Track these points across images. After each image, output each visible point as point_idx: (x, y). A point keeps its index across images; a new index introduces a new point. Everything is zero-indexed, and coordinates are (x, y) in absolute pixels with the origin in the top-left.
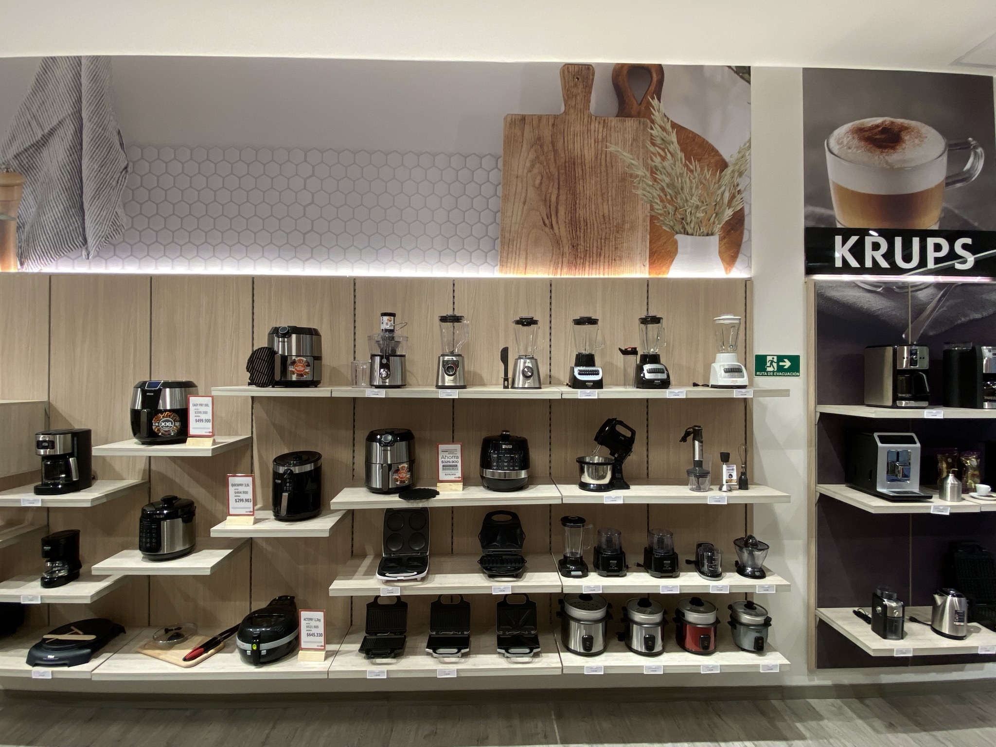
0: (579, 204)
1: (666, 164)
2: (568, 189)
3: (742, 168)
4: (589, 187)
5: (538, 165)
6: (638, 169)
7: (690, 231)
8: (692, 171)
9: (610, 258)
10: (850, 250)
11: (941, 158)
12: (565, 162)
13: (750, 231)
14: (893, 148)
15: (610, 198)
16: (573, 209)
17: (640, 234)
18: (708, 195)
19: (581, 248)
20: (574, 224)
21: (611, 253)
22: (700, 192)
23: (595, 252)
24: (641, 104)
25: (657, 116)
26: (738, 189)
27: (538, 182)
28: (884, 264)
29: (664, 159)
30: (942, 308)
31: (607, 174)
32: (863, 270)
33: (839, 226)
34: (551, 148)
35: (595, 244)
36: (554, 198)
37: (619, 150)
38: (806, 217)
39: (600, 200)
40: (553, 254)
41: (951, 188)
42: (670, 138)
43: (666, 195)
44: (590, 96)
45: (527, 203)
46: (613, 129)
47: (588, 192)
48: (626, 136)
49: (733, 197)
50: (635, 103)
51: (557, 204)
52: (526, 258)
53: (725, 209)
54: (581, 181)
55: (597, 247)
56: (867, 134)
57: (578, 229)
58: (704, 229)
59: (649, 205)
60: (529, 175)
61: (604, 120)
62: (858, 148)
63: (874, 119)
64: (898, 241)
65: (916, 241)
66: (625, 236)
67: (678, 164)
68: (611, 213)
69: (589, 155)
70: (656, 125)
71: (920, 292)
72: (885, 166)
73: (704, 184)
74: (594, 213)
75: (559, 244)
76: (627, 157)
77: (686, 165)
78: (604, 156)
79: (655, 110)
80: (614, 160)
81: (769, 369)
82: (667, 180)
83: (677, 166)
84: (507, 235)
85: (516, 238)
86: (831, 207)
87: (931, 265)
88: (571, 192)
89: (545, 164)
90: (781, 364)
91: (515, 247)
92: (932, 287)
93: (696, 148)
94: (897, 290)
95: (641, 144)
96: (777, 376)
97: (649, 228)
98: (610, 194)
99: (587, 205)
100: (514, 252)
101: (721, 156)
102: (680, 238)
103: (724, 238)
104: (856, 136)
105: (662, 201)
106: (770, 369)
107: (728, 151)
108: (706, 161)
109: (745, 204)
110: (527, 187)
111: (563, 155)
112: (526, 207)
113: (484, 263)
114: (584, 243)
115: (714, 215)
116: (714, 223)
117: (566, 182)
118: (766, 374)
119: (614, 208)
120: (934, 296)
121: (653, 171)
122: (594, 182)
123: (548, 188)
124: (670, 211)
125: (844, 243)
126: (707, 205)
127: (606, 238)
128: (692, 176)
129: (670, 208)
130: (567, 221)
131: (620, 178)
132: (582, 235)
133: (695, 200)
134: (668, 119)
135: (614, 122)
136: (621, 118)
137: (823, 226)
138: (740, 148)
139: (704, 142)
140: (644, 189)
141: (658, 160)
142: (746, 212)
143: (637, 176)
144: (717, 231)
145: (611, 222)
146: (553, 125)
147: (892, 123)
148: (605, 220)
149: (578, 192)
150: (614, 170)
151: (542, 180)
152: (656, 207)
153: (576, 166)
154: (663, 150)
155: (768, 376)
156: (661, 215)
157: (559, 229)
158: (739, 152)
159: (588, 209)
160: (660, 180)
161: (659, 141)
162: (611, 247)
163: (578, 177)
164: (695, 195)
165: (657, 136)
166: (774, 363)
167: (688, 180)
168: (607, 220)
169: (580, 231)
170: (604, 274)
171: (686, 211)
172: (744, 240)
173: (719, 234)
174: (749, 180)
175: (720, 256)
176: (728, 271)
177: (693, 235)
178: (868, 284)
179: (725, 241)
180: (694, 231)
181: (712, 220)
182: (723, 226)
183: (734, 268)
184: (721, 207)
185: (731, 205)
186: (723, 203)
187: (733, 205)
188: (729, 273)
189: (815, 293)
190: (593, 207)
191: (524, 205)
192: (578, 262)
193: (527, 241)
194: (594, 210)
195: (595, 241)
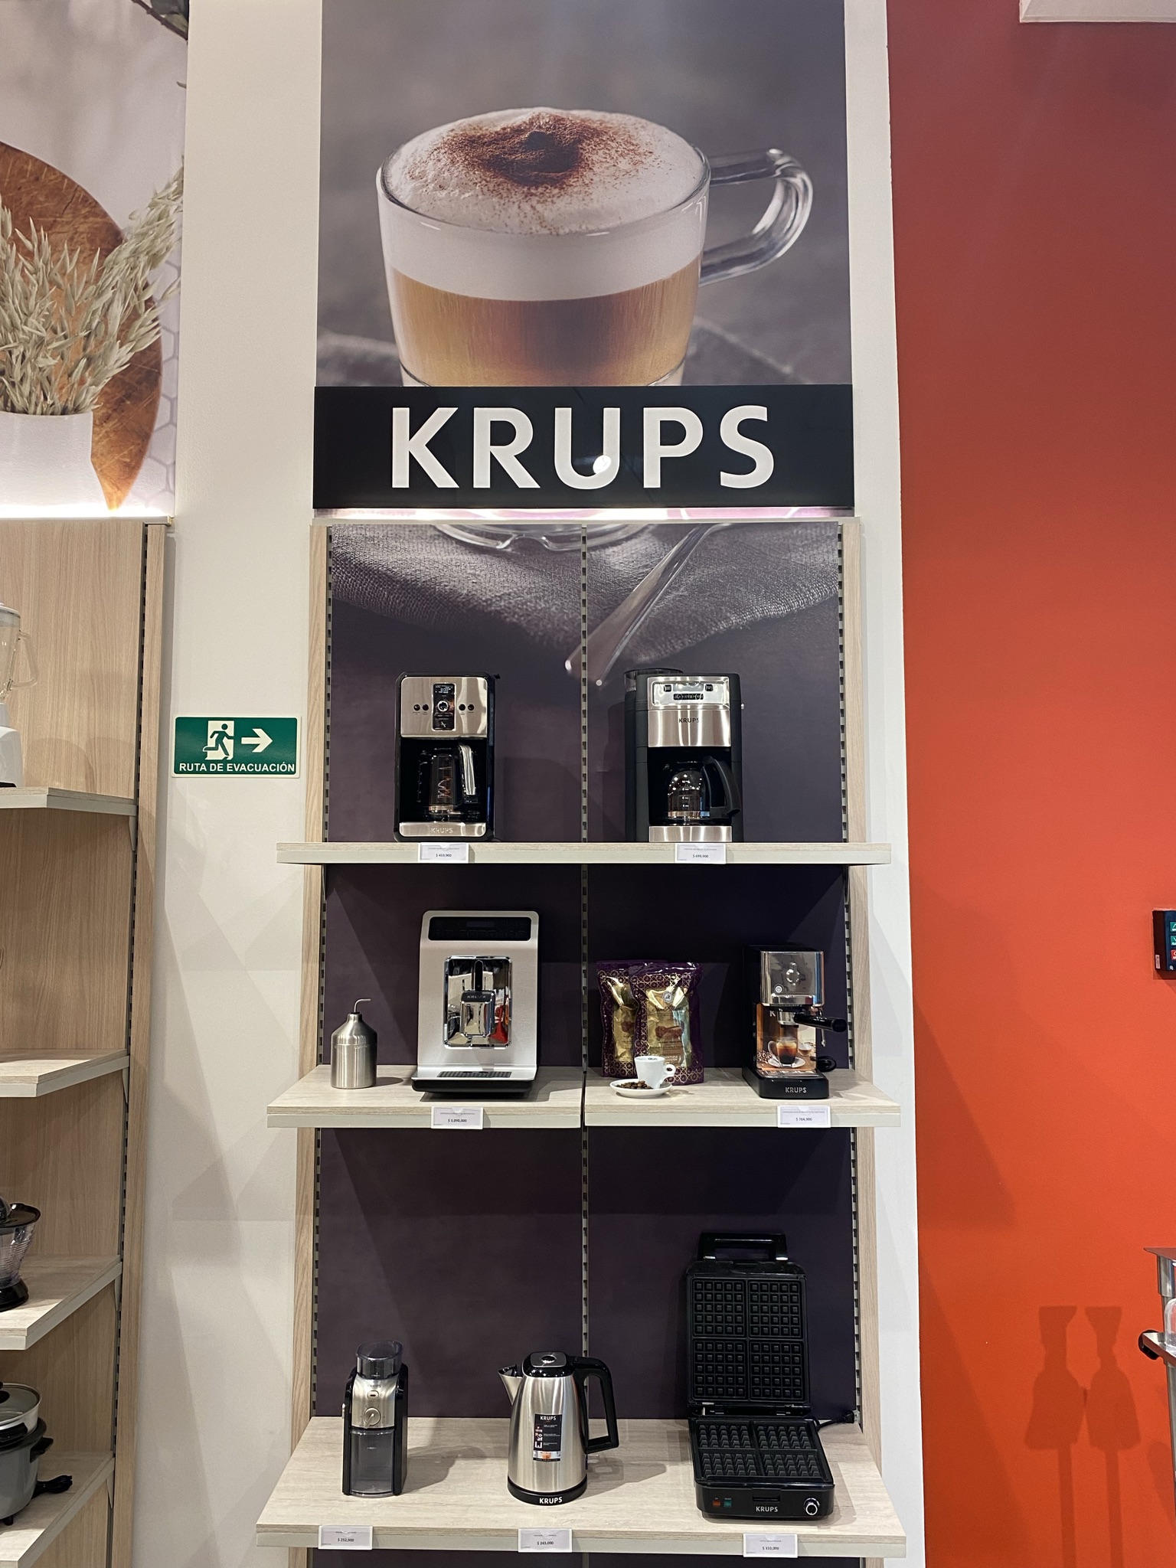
3: (159, 245)
7: (19, 403)
8: (29, 255)
10: (435, 446)
11: (690, 204)
13: (173, 402)
14: (559, 183)
18: (68, 311)
22: (48, 304)
26: (147, 298)
28: (524, 479)
30: (677, 589)
32: (465, 496)
33: (408, 382)
38: (322, 364)
41: (715, 279)
49: (133, 316)
53: (111, 347)
56: (488, 152)
58: (55, 398)
62: (463, 186)
63: (509, 112)
64: (563, 418)
65: (612, 418)
71: (615, 549)
72: (536, 227)
73: (59, 287)
77: (16, 240)
81: (211, 756)
86: (392, 340)
87: (652, 479)
90: (245, 741)
92: (644, 536)
93: (41, 198)
94: (551, 546)
96: (234, 772)
101: (105, 215)
103: (107, 418)
104: (459, 157)
107: (121, 205)
108: (66, 228)
109: (163, 332)
115: (84, 362)
116: (82, 382)
118: (204, 767)
120: (652, 559)
125: (415, 426)
126: (65, 337)
128: (29, 266)
137: (364, 384)
138: (155, 194)
139: (62, 182)
142: (166, 353)
144: (88, 401)
147: (558, 120)
155: (209, 772)
158: (152, 206)
164: (35, 315)
166: (225, 740)
167: (18, 277)
171: (10, 353)
172: (157, 426)
173: (93, 410)
174: (176, 272)
175: (94, 464)
176: (114, 503)
177: (27, 413)
178: (471, 531)
179: (108, 426)
180: (30, 402)
181: (76, 375)
182: (107, 389)
183: (130, 495)
184: (102, 342)
185: (126, 337)
186: (106, 332)
187: (131, 338)
188: (118, 506)
189: (330, 554)
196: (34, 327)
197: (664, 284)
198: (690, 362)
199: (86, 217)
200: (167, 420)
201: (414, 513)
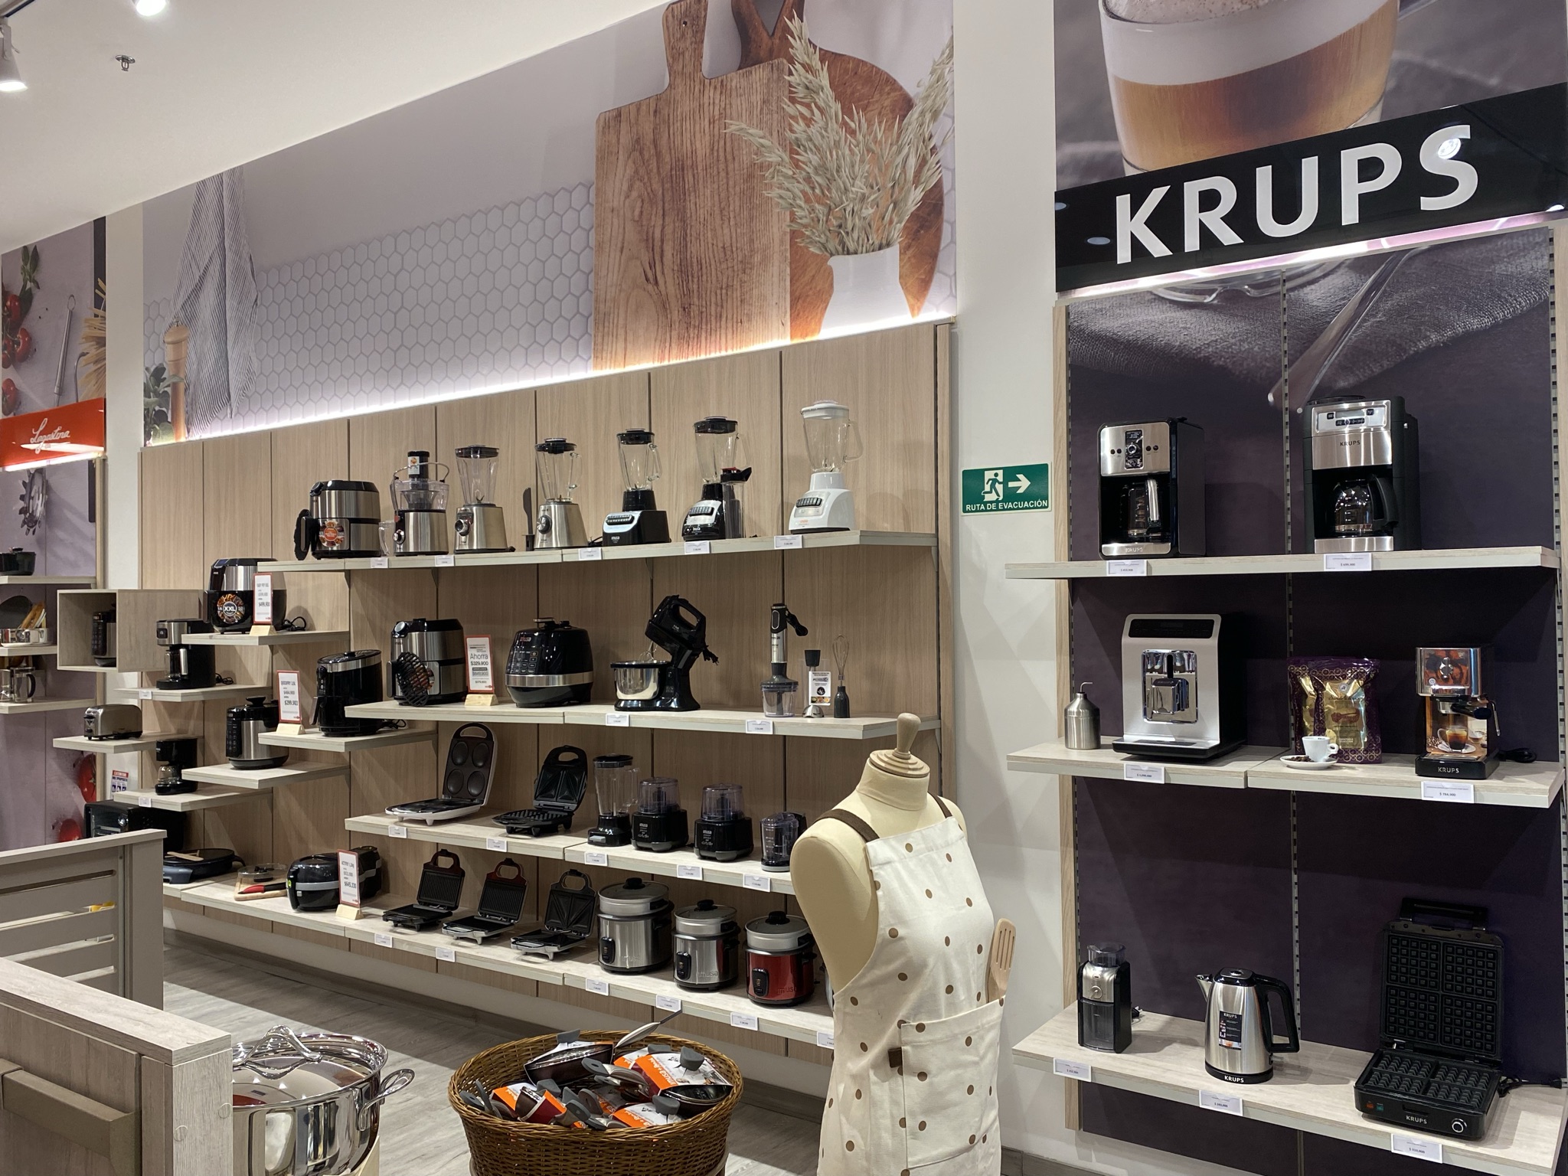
0: (691, 236)
1: (813, 130)
2: (676, 212)
3: (939, 102)
4: (703, 203)
5: (638, 184)
6: (770, 152)
7: (852, 246)
8: (853, 133)
9: (735, 320)
10: (1149, 223)
12: (671, 169)
13: (953, 224)
15: (732, 216)
16: (683, 245)
17: (775, 270)
18: (880, 170)
19: (694, 310)
20: (684, 270)
21: (735, 310)
22: (867, 167)
23: (713, 313)
24: (773, 34)
25: (798, 48)
26: (931, 146)
27: (637, 212)
28: (1228, 237)
29: (808, 122)
30: (1374, 316)
31: (727, 174)
32: (1179, 260)
33: (1130, 172)
34: (653, 151)
35: (713, 300)
36: (658, 234)
37: (744, 126)
38: (1060, 171)
39: (718, 221)
40: (658, 327)
41: (1414, 9)
42: (818, 81)
43: (813, 188)
44: (702, 48)
45: (624, 251)
46: (734, 93)
47: (702, 211)
48: (753, 98)
49: (923, 163)
50: (765, 34)
51: (662, 241)
52: (626, 340)
53: (909, 191)
54: (692, 194)
55: (716, 304)
58: (875, 239)
59: (788, 213)
60: (627, 201)
61: (722, 81)
64: (1264, 176)
65: (1310, 167)
66: (755, 276)
67: (833, 125)
68: (734, 240)
69: (702, 147)
70: (798, 66)
71: (1313, 287)
73: (873, 152)
74: (710, 245)
75: (666, 309)
76: (756, 135)
77: (844, 124)
78: (722, 143)
79: (795, 39)
80: (736, 146)
81: (988, 498)
82: (815, 159)
83: (829, 130)
84: (602, 306)
85: (612, 311)
87: (1350, 214)
88: (680, 217)
89: (646, 180)
90: (1011, 484)
91: (610, 324)
92: (1341, 271)
93: (859, 88)
94: (1253, 293)
95: (775, 108)
96: (1004, 510)
97: (788, 255)
98: (731, 208)
99: (702, 234)
100: (611, 333)
101: (902, 89)
102: (837, 263)
105: (808, 200)
106: (992, 497)
107: (911, 78)
108: (876, 106)
109: (943, 171)
110: (625, 223)
111: (667, 159)
112: (624, 257)
113: (575, 357)
114: (699, 300)
115: (892, 206)
116: (891, 222)
117: (673, 203)
118: (983, 507)
119: (739, 230)
120: (1348, 291)
121: (793, 149)
122: (709, 193)
123: (651, 219)
124: (821, 216)
125: (1134, 209)
126: (879, 190)
127: (727, 286)
128: (853, 141)
129: (821, 211)
130: (676, 268)
131: (745, 176)
132: (695, 286)
134: (815, 47)
135: (735, 80)
136: (744, 70)
137: (1095, 181)
138: (934, 62)
139: (872, 71)
140: (780, 187)
141: (800, 127)
142: (946, 188)
143: (770, 165)
144: (896, 236)
145: (735, 256)
146: (655, 112)
148: (725, 255)
149: (689, 215)
150: (736, 165)
151: (642, 207)
152: (799, 213)
153: (686, 172)
154: (808, 106)
155: (986, 511)
156: (805, 226)
157: (665, 282)
158: (932, 73)
159: (702, 241)
160: (803, 163)
161: (801, 92)
162: (735, 300)
163: (689, 189)
164: (859, 177)
165: (799, 85)
166: (997, 485)
167: (847, 152)
168: (728, 253)
170: (726, 350)
171: (845, 210)
172: (942, 245)
173: (899, 242)
174: (950, 121)
175: (901, 283)
176: (916, 312)
177: (857, 253)
178: (1182, 291)
179: (909, 253)
180: (858, 244)
181: (887, 218)
182: (908, 225)
183: (926, 304)
184: (903, 189)
185: (918, 181)
186: (905, 180)
187: (923, 180)
188: (918, 314)
189: (1068, 328)
190: (709, 236)
191: (622, 252)
192: (692, 335)
193: (626, 312)
194: (710, 240)
195: (713, 293)
196: (859, 187)
197: (1362, 28)
198: (1388, 97)
199: (889, 94)
200: (949, 240)
201: (1136, 282)
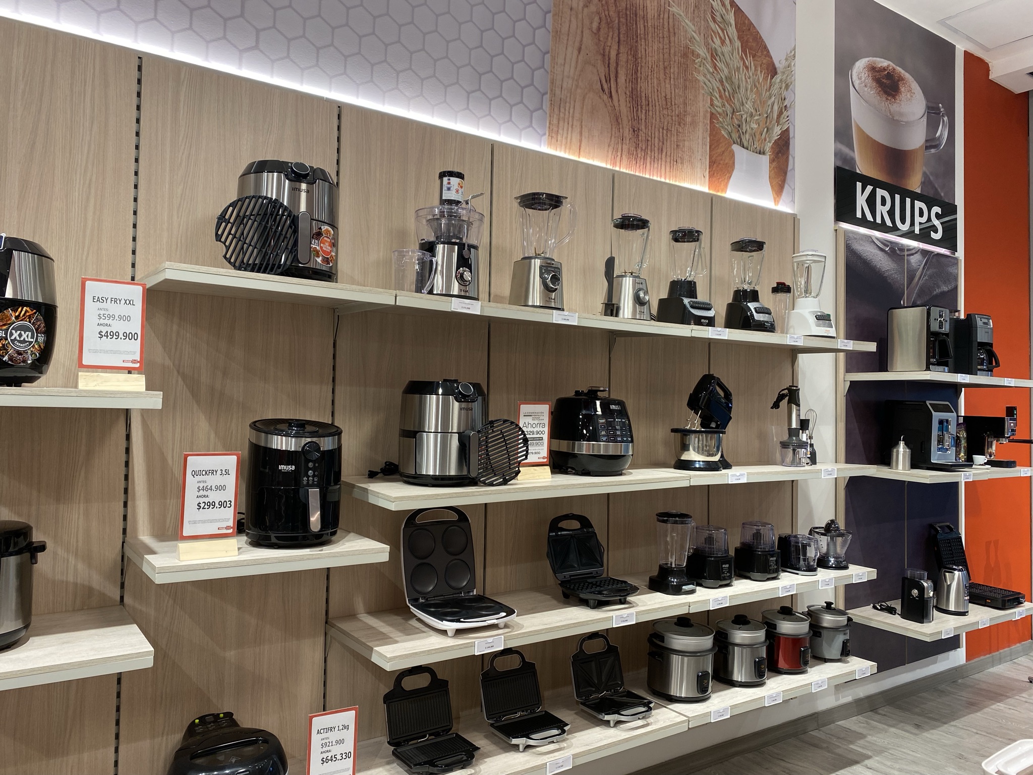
0: (641, 73)
1: (724, 49)
2: (629, 47)
3: (788, 80)
4: (651, 53)
6: (699, 47)
7: (745, 143)
8: (747, 68)
9: (672, 159)
10: (867, 202)
11: (923, 119)
12: (626, 8)
13: (794, 158)
14: (894, 97)
15: (672, 76)
16: (634, 78)
17: (700, 134)
18: (761, 102)
19: (642, 135)
20: (635, 97)
21: (672, 151)
22: (754, 96)
23: (656, 145)
26: (785, 104)
27: (595, 25)
28: (889, 222)
30: (925, 276)
31: (670, 42)
32: (875, 225)
33: (859, 171)
35: (657, 135)
36: (613, 55)
37: (682, 14)
38: (835, 154)
39: (662, 75)
40: (612, 134)
41: (928, 152)
42: (728, 17)
43: (725, 91)
45: (581, 53)
47: (650, 59)
49: (780, 113)
51: (617, 64)
52: (581, 134)
53: (774, 126)
54: (643, 41)
56: (877, 75)
57: (639, 107)
58: (757, 145)
59: (709, 97)
60: (586, 9)
62: (871, 88)
63: (882, 60)
64: (898, 199)
65: (908, 202)
66: (686, 132)
67: (735, 54)
68: (673, 96)
69: (652, 7)
71: (912, 256)
72: (889, 114)
74: (656, 91)
75: (619, 124)
76: (689, 25)
77: (742, 58)
78: (666, 16)
80: (676, 26)
82: (726, 71)
83: (734, 56)
84: (558, 92)
85: (568, 100)
86: (851, 148)
87: (918, 230)
88: (632, 53)
91: (567, 112)
92: (919, 253)
93: (751, 40)
94: (898, 252)
95: (702, 15)
97: (709, 128)
98: (672, 70)
99: (649, 78)
100: (566, 120)
101: (771, 58)
102: (736, 149)
103: (774, 160)
104: (870, 74)
105: (721, 96)
107: (777, 54)
108: (759, 59)
109: (790, 124)
110: (583, 28)
112: (580, 57)
113: (529, 127)
114: (646, 129)
115: (766, 129)
116: (765, 140)
117: (627, 36)
119: (676, 91)
120: (921, 262)
121: (714, 54)
122: (656, 48)
123: (607, 39)
124: (728, 112)
125: (863, 191)
126: (760, 115)
127: (667, 129)
128: (747, 74)
129: (729, 109)
130: (628, 92)
131: (682, 53)
132: (643, 117)
133: (749, 106)
138: (787, 54)
139: (758, 35)
140: (705, 76)
141: (718, 41)
142: (791, 134)
143: (698, 55)
144: (768, 150)
145: (674, 109)
147: (894, 69)
148: (667, 105)
149: (640, 56)
150: (676, 39)
151: (600, 23)
152: (716, 102)
153: (638, 18)
154: (723, 31)
156: (719, 114)
157: (619, 101)
158: (787, 59)
159: (649, 83)
160: (719, 68)
161: (718, 18)
162: (672, 142)
163: (640, 34)
164: (750, 99)
165: (718, 11)
167: (743, 78)
169: (641, 111)
170: (665, 179)
171: (742, 117)
172: (789, 169)
173: (769, 155)
174: (795, 95)
175: (770, 182)
176: (777, 202)
177: (748, 149)
178: (880, 241)
179: (774, 164)
180: (749, 144)
181: (764, 135)
182: (773, 146)
184: (771, 122)
185: (778, 121)
186: (772, 117)
187: (782, 122)
190: (655, 82)
191: (579, 52)
192: (639, 155)
193: (582, 108)
194: (656, 87)
195: (656, 129)
197: (917, 149)
198: (922, 184)
199: (765, 56)
200: (792, 167)
